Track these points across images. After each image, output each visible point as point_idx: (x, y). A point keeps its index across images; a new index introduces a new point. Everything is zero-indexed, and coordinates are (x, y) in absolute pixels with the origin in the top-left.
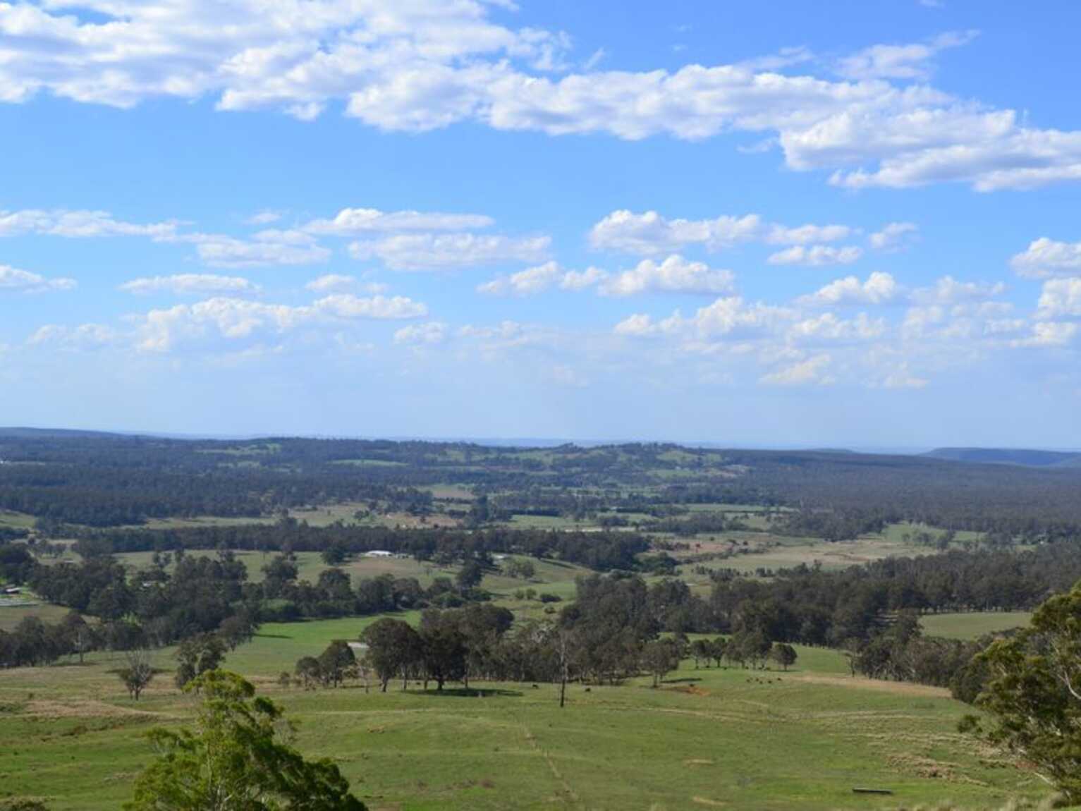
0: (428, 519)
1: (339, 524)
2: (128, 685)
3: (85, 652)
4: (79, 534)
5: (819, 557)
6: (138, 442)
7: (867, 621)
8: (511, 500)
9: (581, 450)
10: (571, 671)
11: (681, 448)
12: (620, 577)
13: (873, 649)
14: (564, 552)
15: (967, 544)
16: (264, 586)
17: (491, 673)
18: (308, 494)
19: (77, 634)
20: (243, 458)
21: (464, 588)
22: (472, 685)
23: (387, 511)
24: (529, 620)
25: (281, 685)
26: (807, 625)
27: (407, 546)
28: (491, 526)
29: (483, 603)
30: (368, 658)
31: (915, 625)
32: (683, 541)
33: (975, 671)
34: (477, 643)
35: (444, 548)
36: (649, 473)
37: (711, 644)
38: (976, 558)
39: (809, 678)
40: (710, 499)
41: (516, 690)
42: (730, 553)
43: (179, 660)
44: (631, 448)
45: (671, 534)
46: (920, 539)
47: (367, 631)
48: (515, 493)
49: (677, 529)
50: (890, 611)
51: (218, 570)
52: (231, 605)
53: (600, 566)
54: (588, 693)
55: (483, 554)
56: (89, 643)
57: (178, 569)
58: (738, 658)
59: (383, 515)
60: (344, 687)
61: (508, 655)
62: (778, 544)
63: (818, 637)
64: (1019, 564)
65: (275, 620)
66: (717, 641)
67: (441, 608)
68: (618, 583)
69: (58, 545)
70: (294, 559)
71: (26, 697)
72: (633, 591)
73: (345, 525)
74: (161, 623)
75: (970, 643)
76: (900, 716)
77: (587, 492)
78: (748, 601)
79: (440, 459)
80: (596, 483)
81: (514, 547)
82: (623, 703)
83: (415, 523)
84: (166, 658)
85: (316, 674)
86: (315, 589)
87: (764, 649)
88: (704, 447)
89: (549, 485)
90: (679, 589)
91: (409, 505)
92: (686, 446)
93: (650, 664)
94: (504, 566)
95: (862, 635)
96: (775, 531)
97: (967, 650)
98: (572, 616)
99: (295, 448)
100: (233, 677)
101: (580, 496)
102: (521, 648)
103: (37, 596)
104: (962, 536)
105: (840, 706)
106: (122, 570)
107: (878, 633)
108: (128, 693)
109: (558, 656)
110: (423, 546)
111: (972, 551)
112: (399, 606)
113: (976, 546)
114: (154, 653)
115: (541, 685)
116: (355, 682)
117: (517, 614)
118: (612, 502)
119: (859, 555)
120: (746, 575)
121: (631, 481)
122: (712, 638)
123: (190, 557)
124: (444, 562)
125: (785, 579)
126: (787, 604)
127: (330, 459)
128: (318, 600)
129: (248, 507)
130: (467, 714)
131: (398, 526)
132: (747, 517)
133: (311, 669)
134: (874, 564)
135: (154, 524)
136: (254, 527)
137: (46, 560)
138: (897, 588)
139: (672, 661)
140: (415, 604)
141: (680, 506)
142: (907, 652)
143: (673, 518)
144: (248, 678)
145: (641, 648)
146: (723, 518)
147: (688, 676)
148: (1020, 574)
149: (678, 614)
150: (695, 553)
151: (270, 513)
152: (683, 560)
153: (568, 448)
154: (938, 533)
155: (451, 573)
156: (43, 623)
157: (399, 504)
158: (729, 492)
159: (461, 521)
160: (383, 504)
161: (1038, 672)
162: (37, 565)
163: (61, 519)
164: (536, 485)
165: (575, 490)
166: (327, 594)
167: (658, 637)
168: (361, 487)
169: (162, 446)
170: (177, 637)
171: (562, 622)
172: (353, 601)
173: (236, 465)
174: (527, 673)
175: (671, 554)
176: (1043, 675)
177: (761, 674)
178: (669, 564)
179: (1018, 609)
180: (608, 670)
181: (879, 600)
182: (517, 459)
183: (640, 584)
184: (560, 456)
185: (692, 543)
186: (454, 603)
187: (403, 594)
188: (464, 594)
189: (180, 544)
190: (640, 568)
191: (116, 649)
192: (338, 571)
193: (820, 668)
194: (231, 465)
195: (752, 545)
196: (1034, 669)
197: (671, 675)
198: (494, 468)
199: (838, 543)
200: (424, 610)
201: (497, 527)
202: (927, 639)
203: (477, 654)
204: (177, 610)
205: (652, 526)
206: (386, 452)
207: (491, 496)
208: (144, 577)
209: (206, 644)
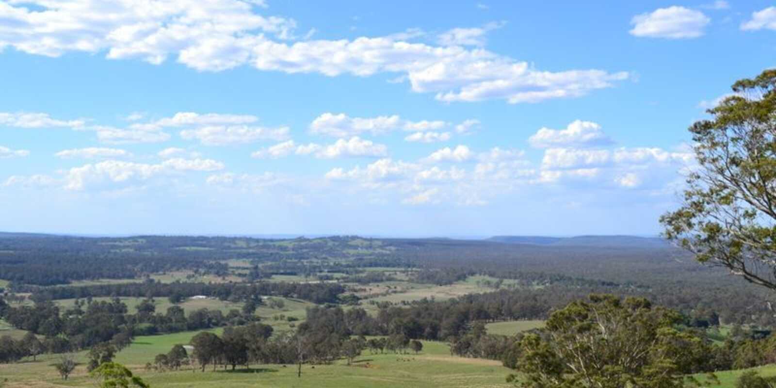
0: (226, 278)
1: (178, 281)
2: (60, 372)
3: (37, 354)
4: (33, 290)
5: (434, 294)
6: (66, 239)
7: (458, 327)
8: (271, 267)
9: (308, 240)
10: (304, 357)
11: (361, 238)
12: (330, 307)
13: (462, 342)
14: (300, 294)
15: (509, 286)
16: (137, 316)
17: (261, 359)
18: (160, 266)
19: (32, 345)
20: (125, 247)
21: (246, 315)
22: (251, 367)
23: (204, 274)
24: (281, 331)
25: (147, 370)
26: (428, 330)
27: (215, 293)
28: (260, 281)
29: (257, 323)
30: (194, 353)
31: (484, 329)
32: (363, 287)
33: (514, 352)
34: (254, 343)
35: (235, 294)
36: (344, 252)
37: (378, 342)
38: (514, 293)
39: (430, 358)
40: (376, 265)
41: (274, 369)
42: (387, 293)
43: (90, 358)
44: (335, 239)
45: (357, 284)
46: (485, 284)
47: (194, 339)
48: (273, 263)
49: (359, 281)
50: (470, 322)
51: (111, 308)
52: (119, 327)
53: (319, 301)
54: (313, 369)
55: (256, 297)
56: (39, 349)
57: (89, 308)
58: (392, 348)
59: (202, 277)
60: (181, 370)
61: (270, 350)
62: (412, 288)
63: (433, 336)
64: (536, 295)
65: (144, 335)
66: (381, 340)
67: (234, 326)
68: (328, 310)
69: (21, 297)
70: (153, 301)
71: (3, 380)
72: (337, 314)
73: (181, 282)
74: (79, 337)
75: (511, 337)
76: (477, 376)
77: (311, 262)
78: (397, 319)
79: (233, 246)
80: (316, 257)
81: (273, 292)
82: (332, 374)
83: (219, 280)
84: (83, 357)
85: (166, 363)
86: (165, 317)
87: (406, 343)
88: (373, 237)
89: (291, 259)
90: (361, 312)
91: (216, 270)
92: (364, 237)
93: (345, 353)
94: (268, 302)
95: (456, 334)
96: (411, 281)
97: (510, 341)
98: (304, 328)
99: (154, 241)
100: (119, 367)
101: (308, 264)
102: (277, 346)
103: (9, 325)
104: (507, 281)
105: (446, 372)
106: (57, 309)
107: (464, 333)
108: (61, 377)
109: (297, 350)
110: (224, 293)
111: (512, 289)
112: (211, 325)
113: (514, 287)
114: (75, 354)
115: (286, 365)
116: (188, 367)
117: (275, 328)
118: (325, 267)
119: (455, 293)
120: (396, 304)
121: (335, 256)
122: (378, 338)
123: (96, 301)
124: (235, 301)
125: (416, 306)
126: (417, 319)
127: (172, 247)
128: (167, 323)
129: (128, 273)
130: (248, 382)
131: (210, 283)
132: (396, 274)
133: (164, 361)
134: (462, 297)
135: (75, 284)
136: (131, 285)
137: (14, 305)
138: (474, 310)
139: (357, 351)
140: (220, 324)
141: (360, 269)
142: (479, 343)
143: (357, 275)
144: (127, 366)
145: (341, 344)
146: (384, 275)
147: (366, 358)
148: (536, 300)
149: (360, 326)
150: (369, 293)
151: (140, 277)
152: (362, 297)
153: (301, 239)
154: (494, 280)
155: (240, 307)
156: (13, 340)
157: (210, 270)
158: (385, 260)
159: (244, 279)
160: (202, 271)
161: (547, 351)
162: (9, 307)
163: (22, 282)
164: (284, 259)
165: (305, 261)
166: (171, 320)
167: (350, 338)
168: (191, 262)
169: (80, 241)
170: (88, 345)
171: (299, 332)
172: (186, 323)
173: (120, 250)
174: (281, 359)
175: (356, 294)
176: (549, 352)
177: (406, 357)
178: (355, 300)
179: (536, 318)
180: (323, 356)
181: (465, 317)
182: (274, 245)
183: (339, 312)
184: (296, 243)
185: (367, 288)
186: (242, 323)
187: (213, 318)
188: (246, 318)
189: (89, 295)
190: (341, 302)
191: (54, 352)
192: (178, 308)
193: (434, 352)
194: (118, 251)
195: (399, 289)
196: (545, 349)
197: (357, 358)
198: (262, 250)
199: (443, 287)
200: (225, 327)
201: (264, 281)
202: (490, 336)
203: (254, 350)
204: (88, 330)
205: (346, 280)
206: (204, 242)
207: (260, 265)
208: (70, 313)
209: (105, 348)
